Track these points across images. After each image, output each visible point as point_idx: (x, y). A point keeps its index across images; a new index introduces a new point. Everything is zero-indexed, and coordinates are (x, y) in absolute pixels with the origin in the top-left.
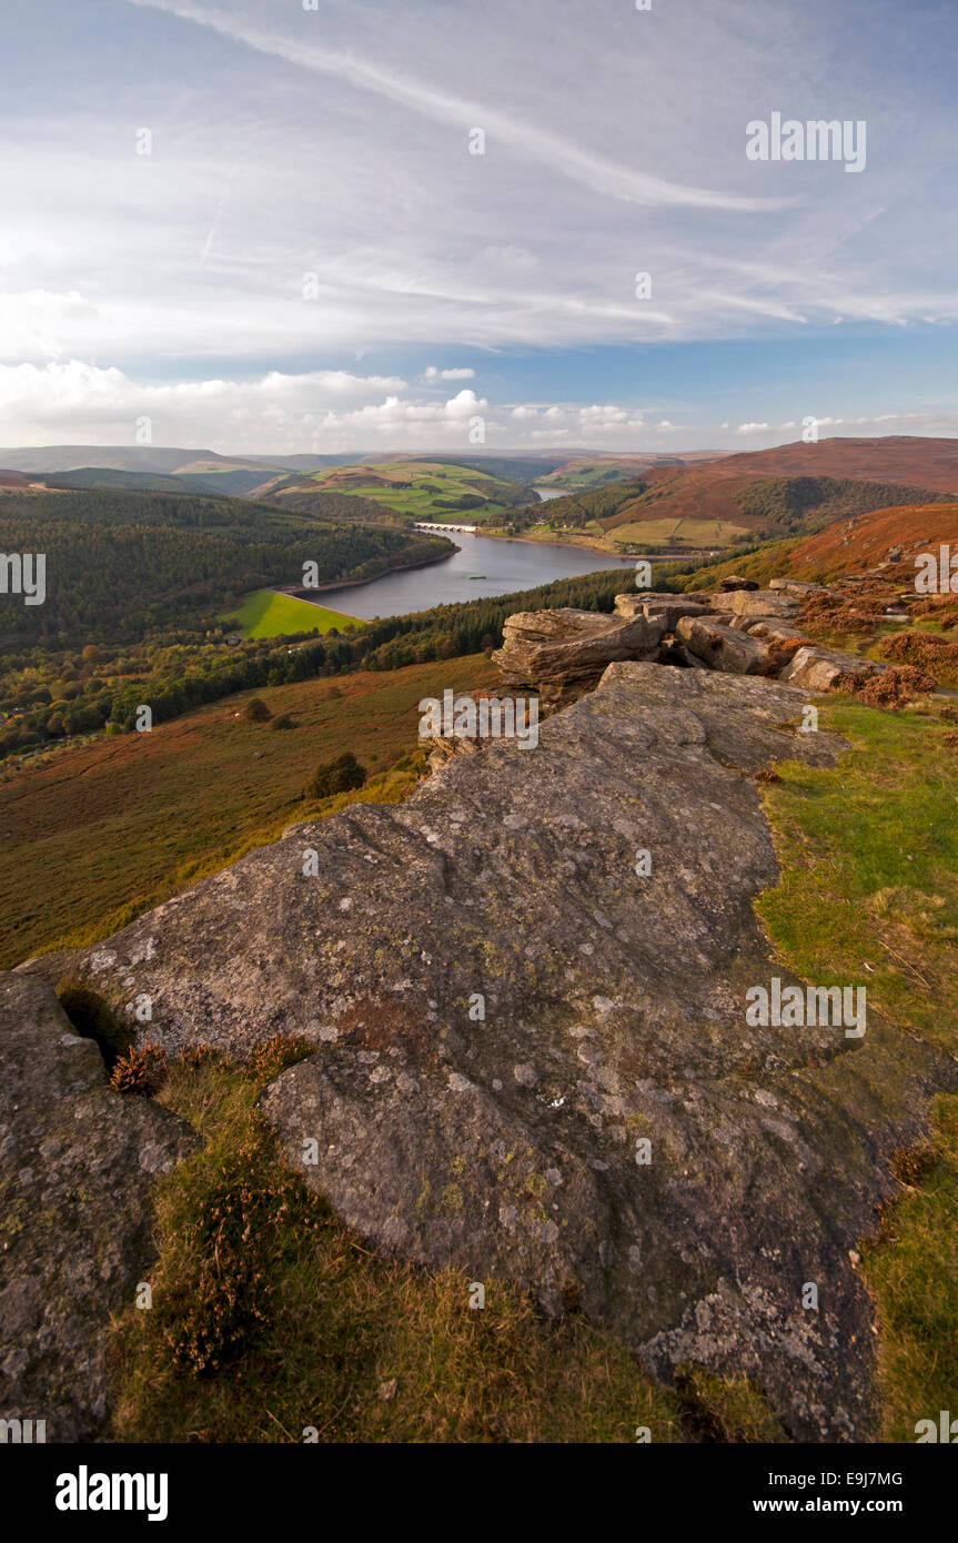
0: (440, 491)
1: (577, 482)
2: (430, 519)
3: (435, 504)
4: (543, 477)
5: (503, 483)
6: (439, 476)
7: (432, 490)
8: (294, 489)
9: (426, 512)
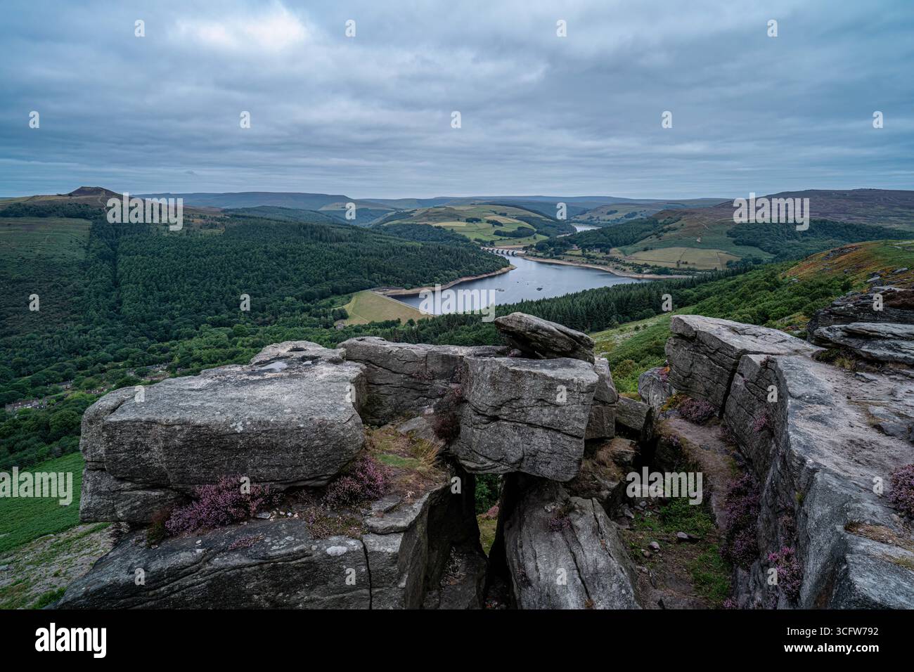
0: (501, 225)
1: (604, 220)
2: (492, 243)
3: (497, 233)
4: (578, 216)
5: (548, 220)
6: (501, 214)
7: (495, 223)
8: (395, 222)
9: (489, 239)
